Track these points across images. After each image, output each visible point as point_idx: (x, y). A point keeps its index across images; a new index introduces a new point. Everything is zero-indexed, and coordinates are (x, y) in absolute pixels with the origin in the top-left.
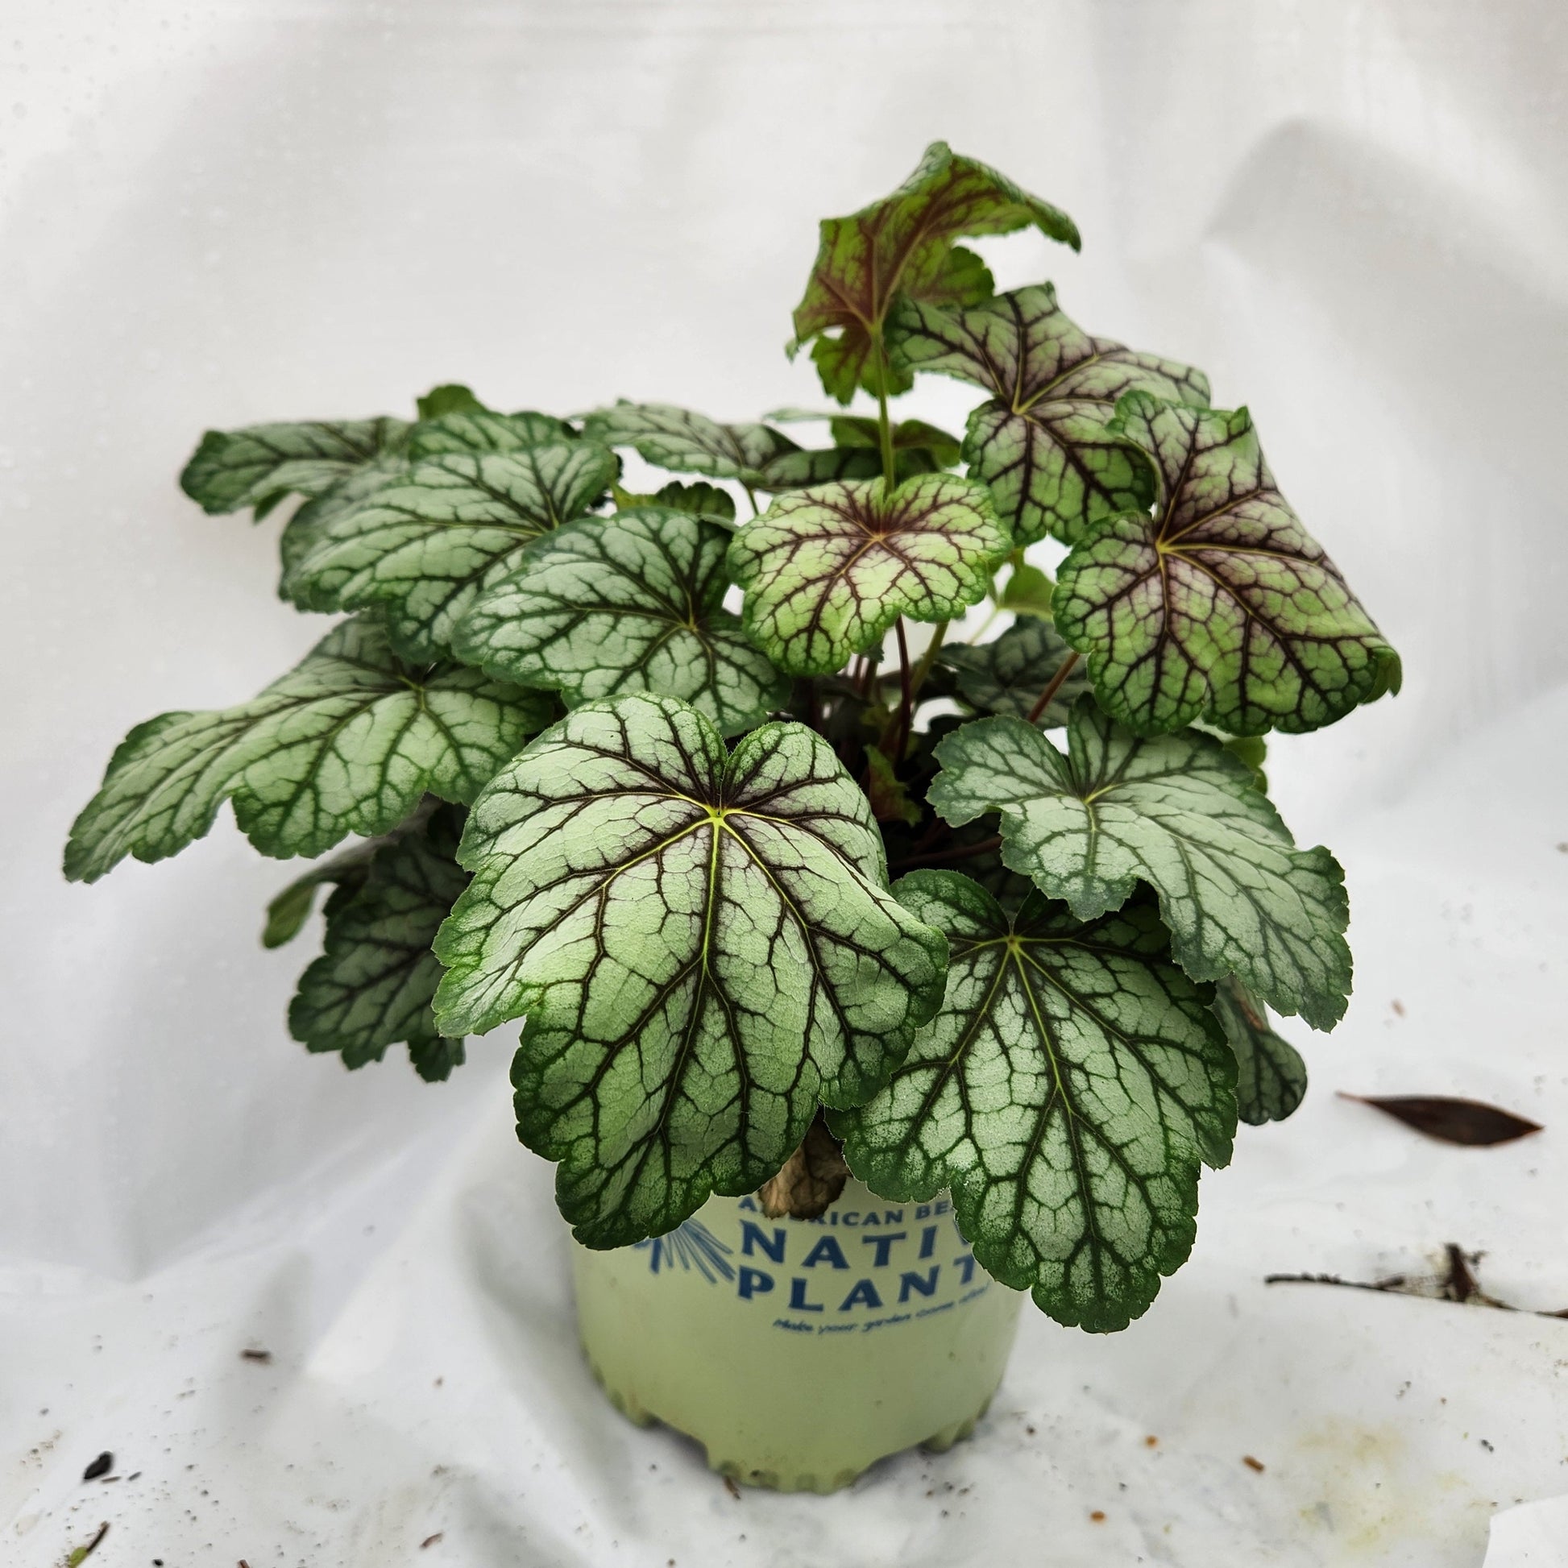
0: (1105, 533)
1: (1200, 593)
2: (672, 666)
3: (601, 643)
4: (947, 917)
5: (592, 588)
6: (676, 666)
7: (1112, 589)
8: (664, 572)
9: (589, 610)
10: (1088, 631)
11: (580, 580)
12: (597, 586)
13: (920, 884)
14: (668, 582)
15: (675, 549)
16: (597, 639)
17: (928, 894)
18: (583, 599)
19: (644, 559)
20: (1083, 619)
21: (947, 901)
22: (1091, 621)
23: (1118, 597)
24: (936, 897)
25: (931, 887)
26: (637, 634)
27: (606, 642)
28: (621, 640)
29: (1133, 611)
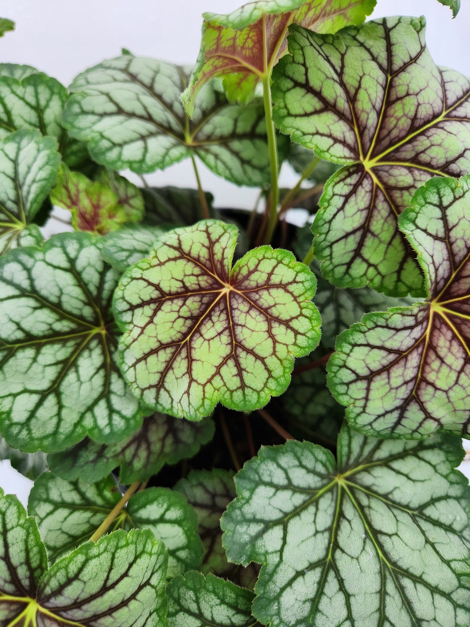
0: (379, 323)
1: (450, 367)
2: (77, 384)
3: (26, 372)
4: (228, 616)
5: (20, 328)
6: (81, 383)
7: (375, 366)
8: (77, 298)
9: (17, 345)
10: (350, 392)
11: (11, 320)
12: (24, 325)
13: (214, 589)
14: (80, 305)
15: (85, 276)
16: (24, 370)
17: (218, 598)
18: (13, 337)
19: (61, 290)
20: (348, 384)
21: (230, 606)
22: (353, 387)
23: (379, 372)
24: (223, 602)
25: (221, 594)
26: (53, 361)
27: (29, 372)
28: (40, 369)
29: (389, 383)
